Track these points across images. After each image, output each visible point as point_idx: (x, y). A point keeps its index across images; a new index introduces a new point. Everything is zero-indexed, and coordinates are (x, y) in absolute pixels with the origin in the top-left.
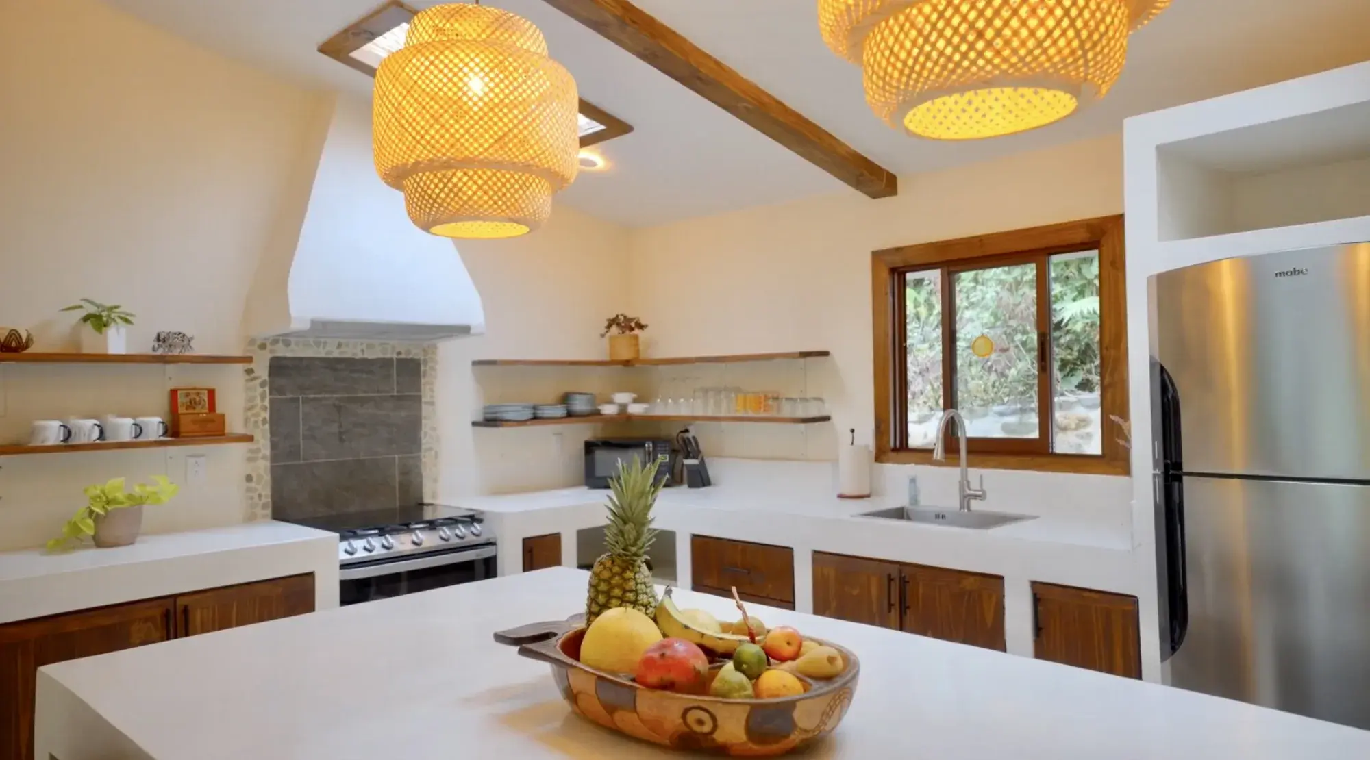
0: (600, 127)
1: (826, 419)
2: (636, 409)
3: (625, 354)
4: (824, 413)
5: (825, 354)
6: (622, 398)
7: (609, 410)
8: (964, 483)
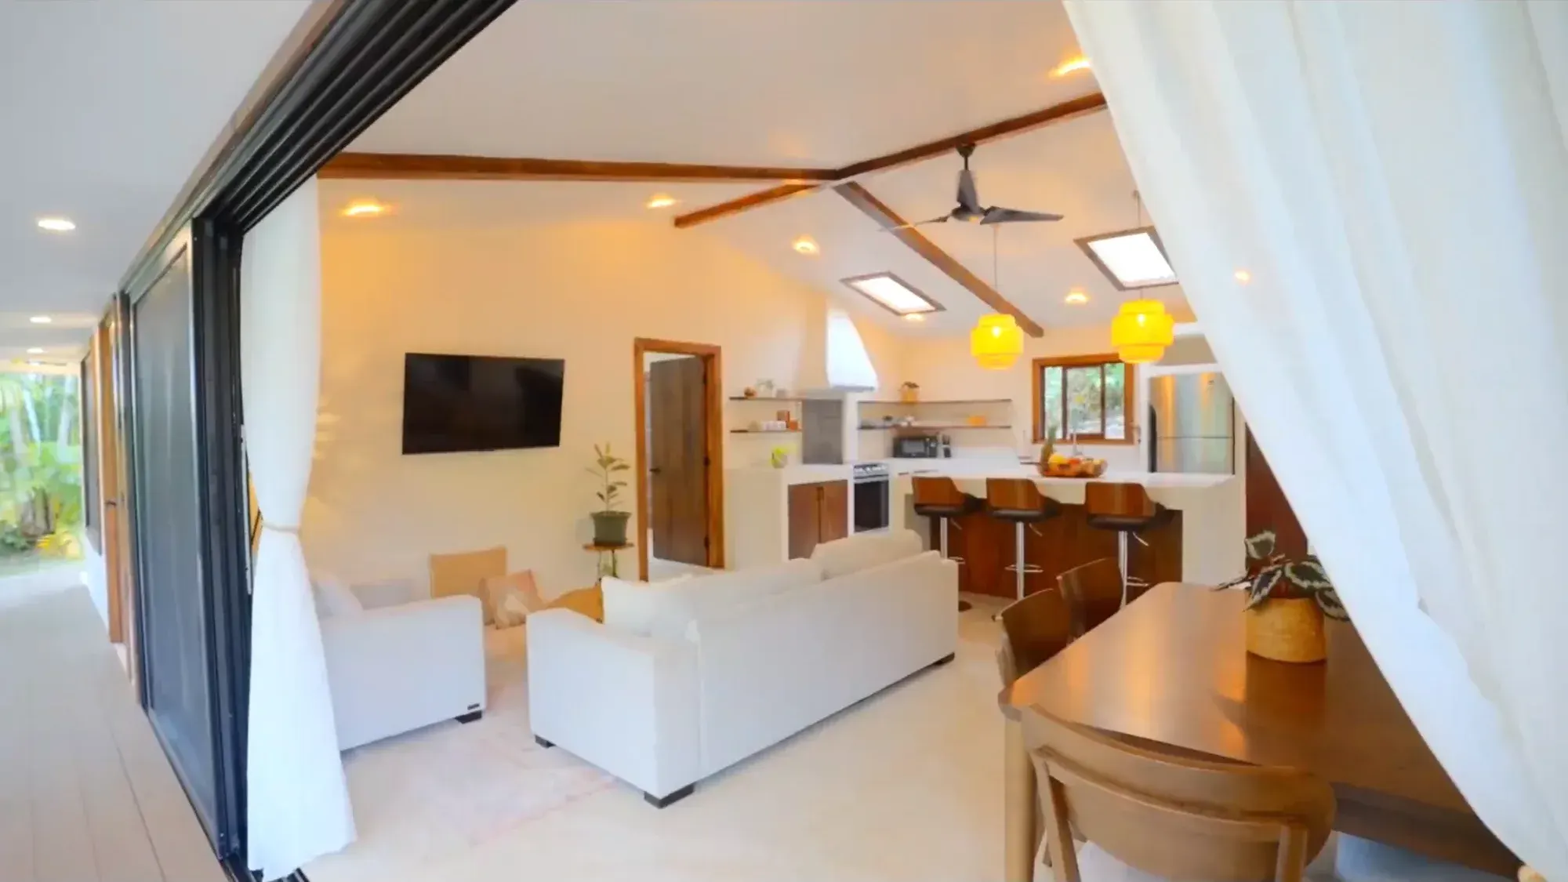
0: (932, 308)
1: (1009, 427)
2: (915, 424)
3: (910, 399)
4: (1008, 424)
5: (1009, 401)
6: (910, 419)
7: (904, 424)
8: (1075, 449)
